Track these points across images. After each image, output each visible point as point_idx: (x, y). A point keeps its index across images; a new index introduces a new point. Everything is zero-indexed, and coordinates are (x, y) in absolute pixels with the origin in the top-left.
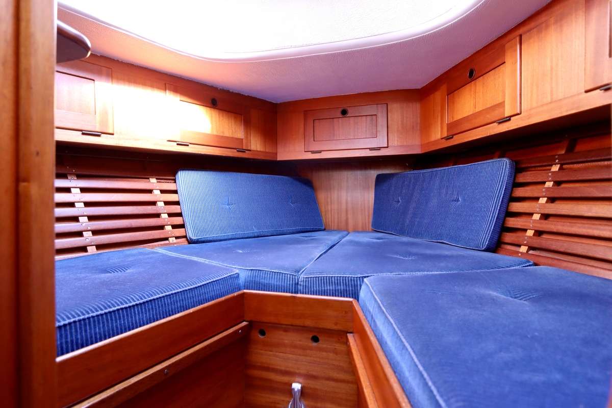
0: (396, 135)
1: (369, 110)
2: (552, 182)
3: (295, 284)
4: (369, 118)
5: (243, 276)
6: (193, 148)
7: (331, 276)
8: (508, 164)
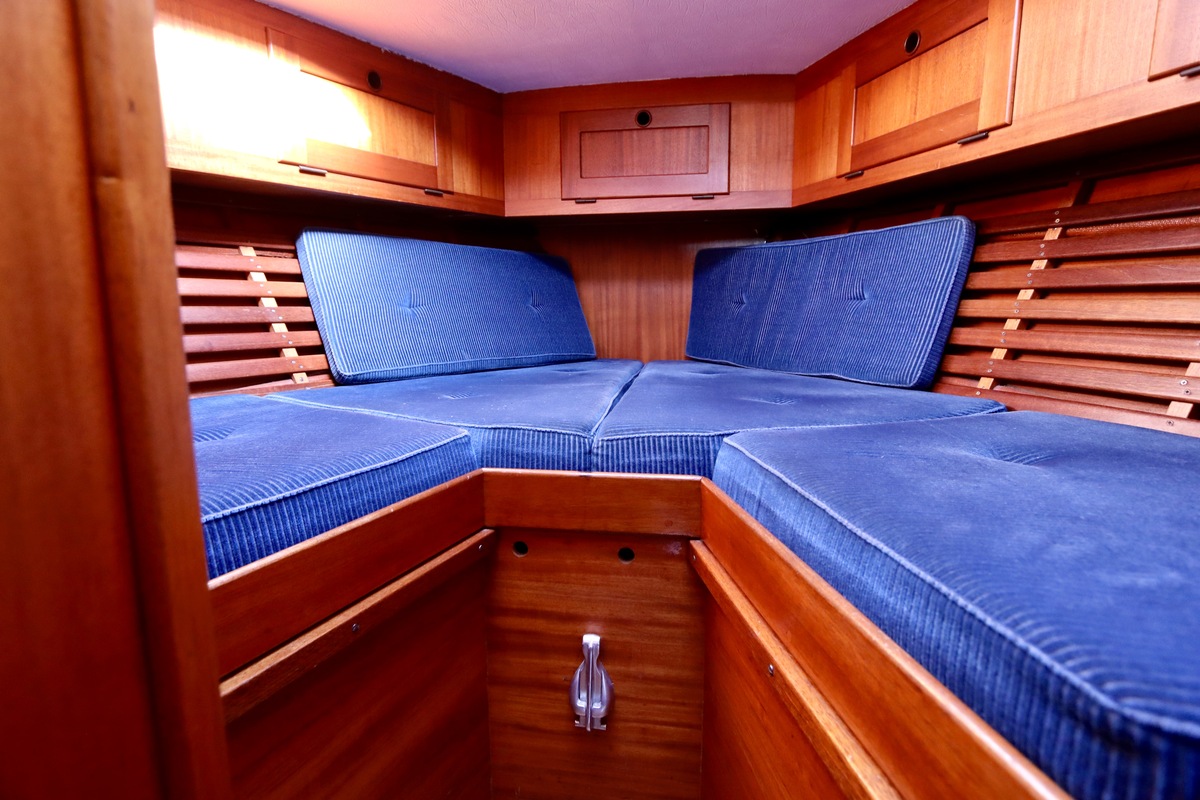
0: (745, 169)
1: (693, 114)
2: (1046, 261)
3: (585, 454)
4: (692, 132)
5: (479, 441)
6: (335, 181)
7: (658, 435)
8: (964, 227)
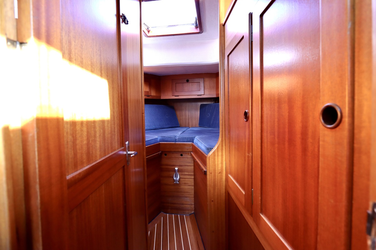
0: (207, 90)
1: (197, 80)
3: (175, 140)
4: (197, 83)
5: (159, 138)
7: (186, 137)
